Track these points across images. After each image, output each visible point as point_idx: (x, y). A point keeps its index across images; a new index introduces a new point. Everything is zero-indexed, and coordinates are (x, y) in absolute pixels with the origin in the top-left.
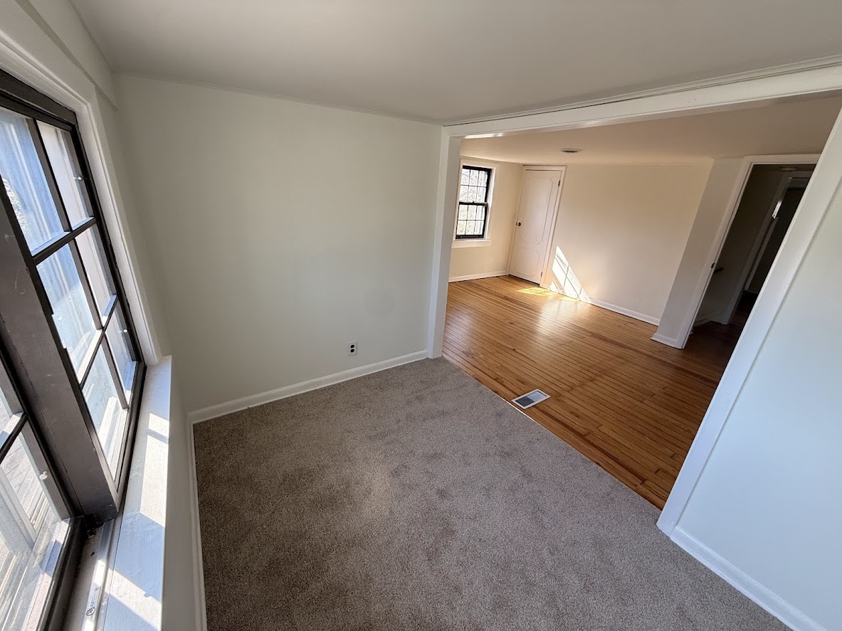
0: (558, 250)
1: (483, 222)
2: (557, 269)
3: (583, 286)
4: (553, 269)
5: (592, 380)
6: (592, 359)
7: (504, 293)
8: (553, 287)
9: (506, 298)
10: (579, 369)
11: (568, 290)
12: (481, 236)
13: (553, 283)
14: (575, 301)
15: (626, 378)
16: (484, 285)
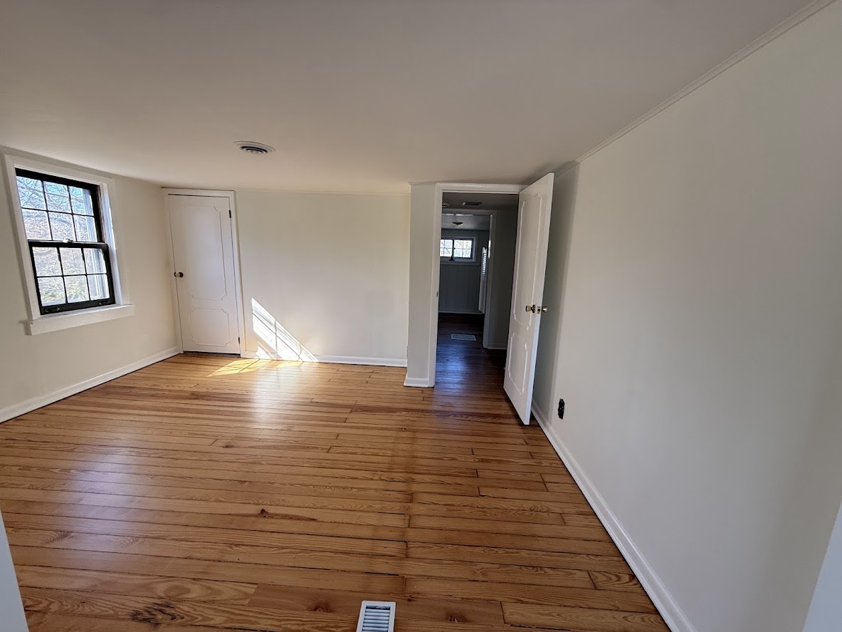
0: (255, 304)
1: (105, 277)
2: (259, 328)
3: (302, 342)
4: (255, 330)
5: (411, 498)
6: (381, 452)
7: (188, 387)
8: (261, 353)
9: (196, 396)
10: (381, 485)
11: (284, 352)
12: (111, 301)
13: (259, 347)
14: (296, 364)
15: (433, 462)
16: (141, 384)
